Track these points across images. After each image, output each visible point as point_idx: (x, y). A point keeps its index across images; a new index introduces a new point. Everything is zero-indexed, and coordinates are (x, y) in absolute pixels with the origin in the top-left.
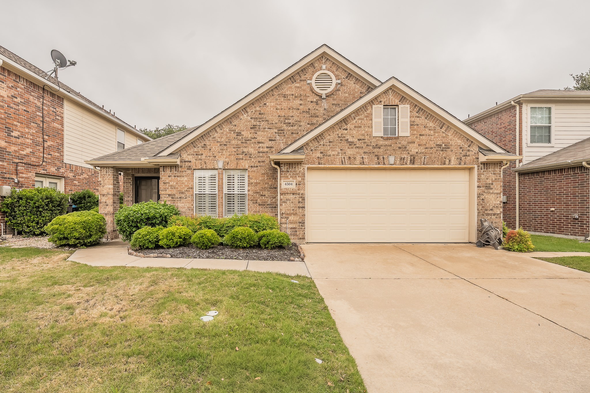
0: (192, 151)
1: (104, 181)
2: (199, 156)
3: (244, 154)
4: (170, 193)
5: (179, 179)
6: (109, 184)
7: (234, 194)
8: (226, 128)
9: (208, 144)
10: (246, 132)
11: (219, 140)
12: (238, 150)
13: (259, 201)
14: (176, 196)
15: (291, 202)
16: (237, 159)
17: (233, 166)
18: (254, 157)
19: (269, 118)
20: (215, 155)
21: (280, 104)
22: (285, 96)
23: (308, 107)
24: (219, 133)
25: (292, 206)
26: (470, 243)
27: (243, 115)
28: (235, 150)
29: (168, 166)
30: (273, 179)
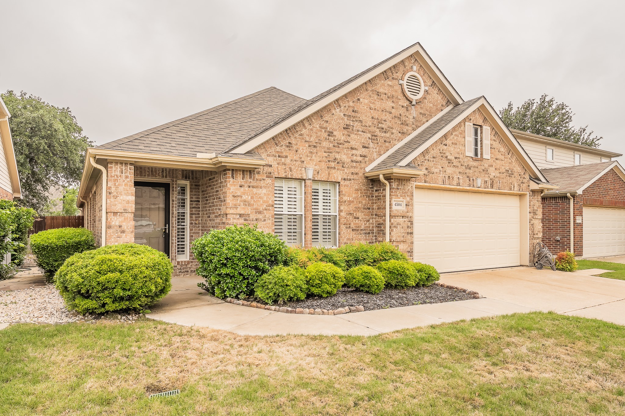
0: (273, 150)
1: (117, 188)
2: (283, 159)
3: (336, 162)
4: (242, 212)
5: (255, 190)
6: (127, 194)
7: (329, 216)
8: (316, 124)
9: (294, 143)
10: (339, 133)
11: (308, 139)
12: (329, 155)
13: (352, 225)
14: (251, 218)
15: (401, 226)
16: (328, 167)
17: (324, 177)
18: (347, 166)
19: (363, 118)
20: (303, 159)
21: (374, 103)
22: (378, 94)
23: (399, 112)
24: (307, 129)
25: (402, 231)
26: (521, 266)
27: (335, 109)
28: (326, 154)
29: (240, 170)
30: (367, 197)
